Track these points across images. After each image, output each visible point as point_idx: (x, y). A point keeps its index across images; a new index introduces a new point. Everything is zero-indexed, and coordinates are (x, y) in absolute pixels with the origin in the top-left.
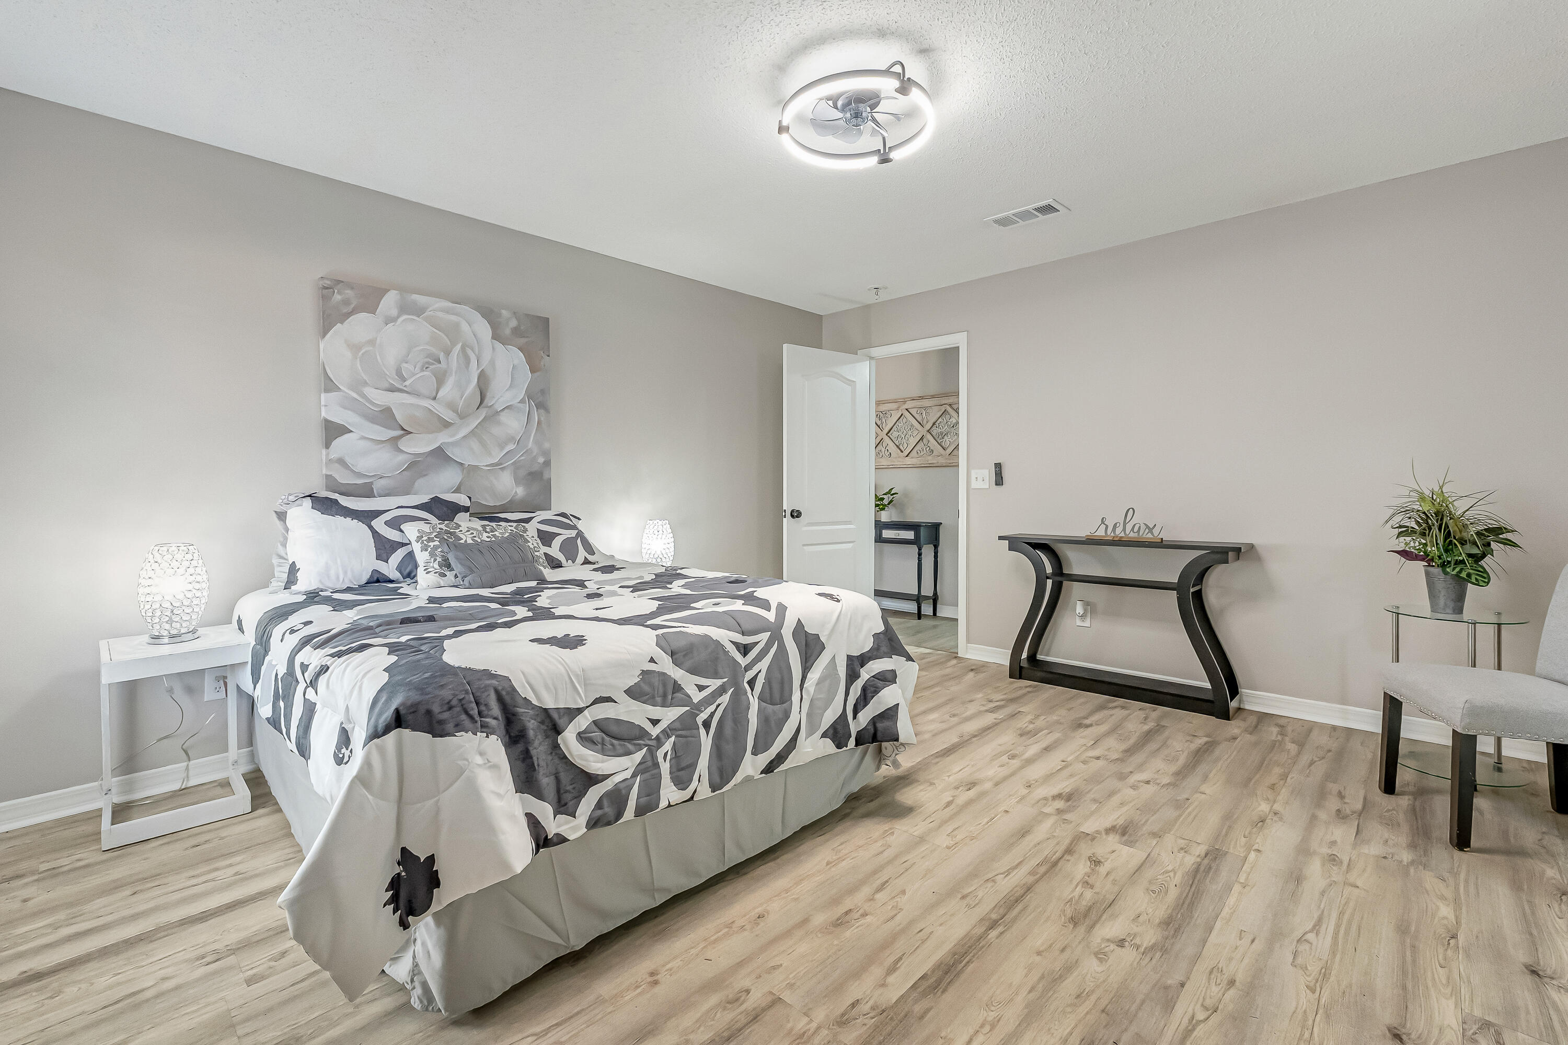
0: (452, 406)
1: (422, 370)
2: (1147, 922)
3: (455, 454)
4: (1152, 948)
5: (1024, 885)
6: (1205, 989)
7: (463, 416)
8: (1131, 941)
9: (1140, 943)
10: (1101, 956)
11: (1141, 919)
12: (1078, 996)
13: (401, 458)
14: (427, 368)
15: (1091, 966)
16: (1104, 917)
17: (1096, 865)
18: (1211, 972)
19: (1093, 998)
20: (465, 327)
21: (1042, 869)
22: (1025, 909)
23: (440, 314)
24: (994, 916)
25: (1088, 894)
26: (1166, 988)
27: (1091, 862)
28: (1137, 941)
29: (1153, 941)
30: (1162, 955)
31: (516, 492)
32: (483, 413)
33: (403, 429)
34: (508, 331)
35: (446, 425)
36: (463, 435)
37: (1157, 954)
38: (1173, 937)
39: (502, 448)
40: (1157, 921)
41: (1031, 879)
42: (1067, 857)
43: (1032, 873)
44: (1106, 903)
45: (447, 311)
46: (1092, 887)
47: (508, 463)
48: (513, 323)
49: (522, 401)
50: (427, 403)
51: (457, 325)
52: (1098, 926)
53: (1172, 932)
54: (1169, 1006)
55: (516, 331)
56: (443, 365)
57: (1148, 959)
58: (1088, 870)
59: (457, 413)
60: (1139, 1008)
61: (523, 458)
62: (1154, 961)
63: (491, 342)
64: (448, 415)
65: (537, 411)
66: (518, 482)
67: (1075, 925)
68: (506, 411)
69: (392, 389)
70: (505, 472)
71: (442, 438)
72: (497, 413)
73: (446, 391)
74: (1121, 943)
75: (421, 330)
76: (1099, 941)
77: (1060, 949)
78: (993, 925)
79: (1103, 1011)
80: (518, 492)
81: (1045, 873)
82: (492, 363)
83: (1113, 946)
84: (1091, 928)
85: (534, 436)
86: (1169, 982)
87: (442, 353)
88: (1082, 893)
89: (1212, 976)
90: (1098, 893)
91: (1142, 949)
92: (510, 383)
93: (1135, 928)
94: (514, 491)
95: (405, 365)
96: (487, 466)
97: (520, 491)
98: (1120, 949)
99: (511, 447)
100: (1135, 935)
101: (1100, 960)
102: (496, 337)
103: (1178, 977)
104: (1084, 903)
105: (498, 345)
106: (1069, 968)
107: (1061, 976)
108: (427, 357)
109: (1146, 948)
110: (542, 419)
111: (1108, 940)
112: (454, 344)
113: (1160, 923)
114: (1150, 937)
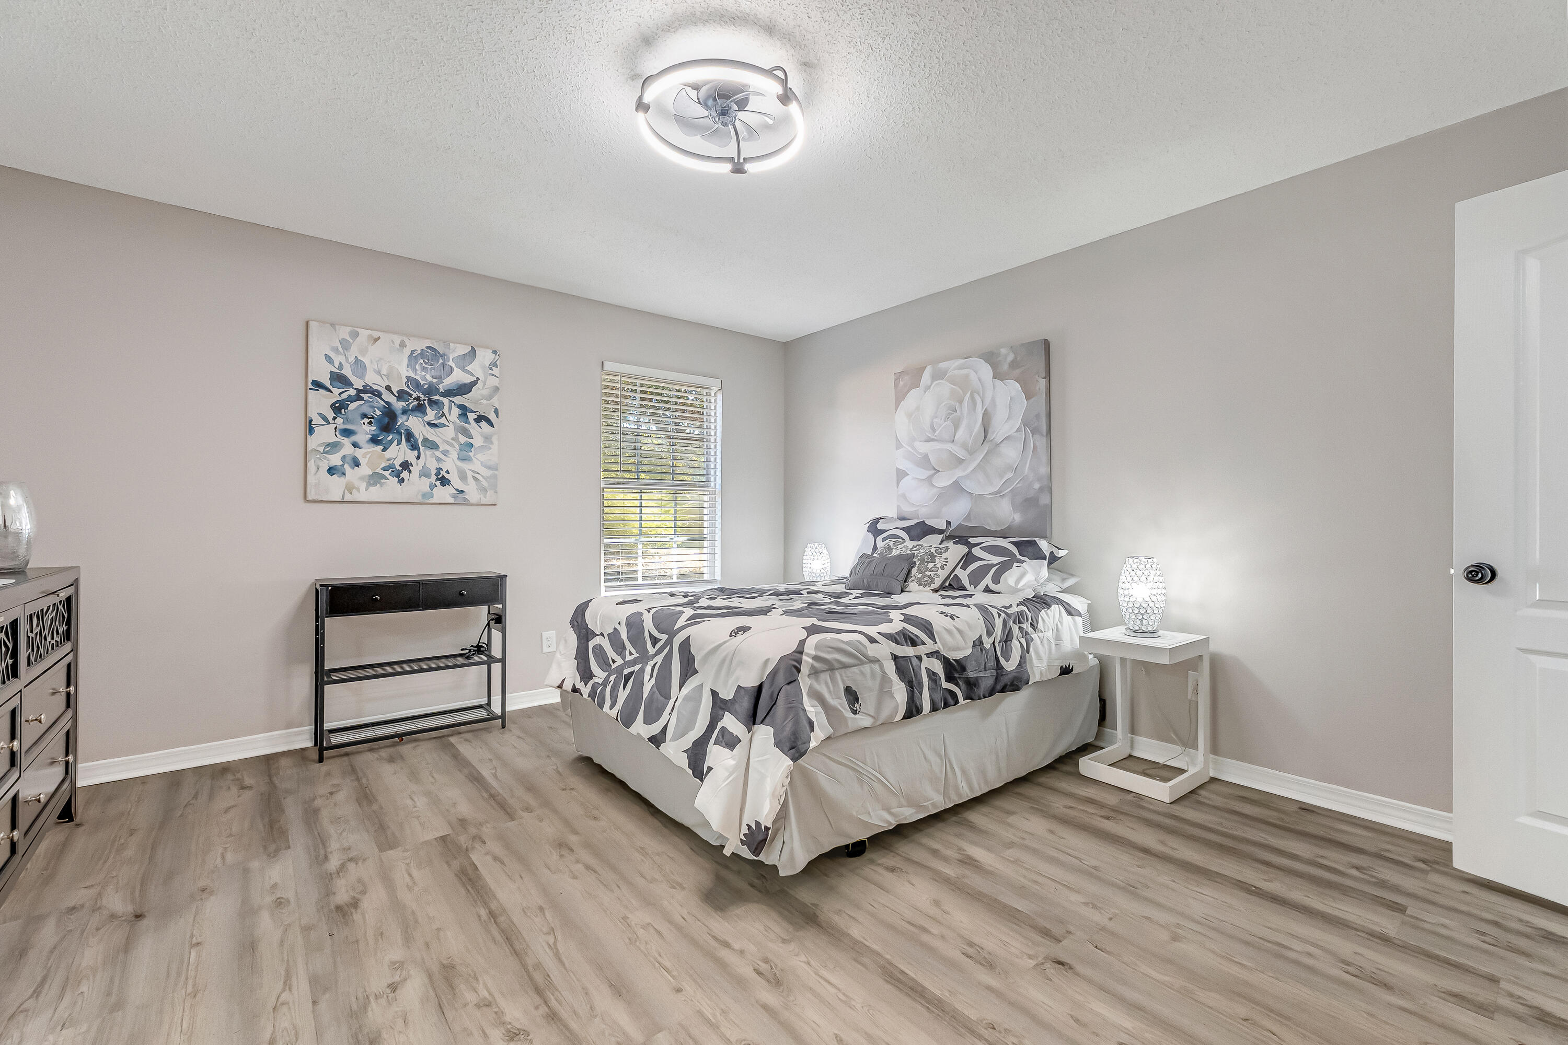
0: (964, 446)
1: (945, 421)
2: (392, 1024)
3: (969, 486)
4: (365, 1007)
5: (526, 953)
6: (294, 1016)
7: (971, 452)
8: (387, 997)
9: (379, 1001)
10: (397, 966)
11: (400, 1022)
12: (382, 934)
13: (935, 490)
14: (948, 418)
15: (396, 953)
16: (431, 992)
17: (508, 1031)
18: (296, 1035)
19: (371, 942)
20: (973, 376)
21: (538, 977)
22: (495, 942)
23: (956, 372)
24: (502, 919)
25: (470, 997)
26: (326, 990)
27: (518, 1029)
28: (383, 1001)
29: (370, 1014)
30: (351, 1010)
31: (1014, 518)
32: (986, 447)
33: (935, 469)
34: (1005, 367)
35: (960, 461)
36: (972, 469)
37: (356, 1007)
38: (356, 1034)
39: (1001, 477)
40: (384, 1035)
41: (530, 962)
42: (543, 1010)
43: (538, 966)
44: (446, 1005)
45: (961, 367)
46: (478, 1006)
47: (1007, 491)
48: (1011, 357)
49: (1019, 430)
50: (949, 446)
51: (967, 376)
52: (426, 981)
53: (360, 1038)
54: (314, 981)
55: (1014, 365)
56: (958, 413)
57: (360, 996)
58: (508, 1018)
59: (968, 451)
60: (335, 963)
61: (1018, 485)
62: (354, 999)
63: (993, 381)
64: (961, 454)
65: (1032, 437)
66: (1015, 508)
67: (444, 967)
68: (1005, 442)
69: (929, 440)
70: (1004, 499)
71: (959, 473)
72: (998, 445)
73: (961, 434)
74: (393, 987)
75: (944, 388)
76: (412, 972)
77: (430, 943)
78: (492, 915)
79: (357, 941)
80: (1015, 517)
81: (531, 978)
82: (993, 401)
83: (397, 978)
84: (429, 975)
85: (1030, 462)
86: (327, 996)
87: (958, 403)
88: (476, 992)
89: (293, 1032)
90: (466, 1005)
91: (372, 999)
92: (1008, 414)
93: (397, 1009)
94: (1012, 518)
95: (935, 420)
96: (989, 494)
97: (1017, 518)
98: (390, 982)
99: (1010, 475)
100: (389, 1003)
101: (394, 963)
102: (997, 376)
103: (323, 1006)
104: (462, 987)
105: (997, 382)
106: (408, 940)
107: (406, 932)
108: (947, 410)
109: (369, 1001)
110: (1037, 444)
111: (405, 980)
112: (965, 394)
113: (380, 1035)
114: (376, 1014)
